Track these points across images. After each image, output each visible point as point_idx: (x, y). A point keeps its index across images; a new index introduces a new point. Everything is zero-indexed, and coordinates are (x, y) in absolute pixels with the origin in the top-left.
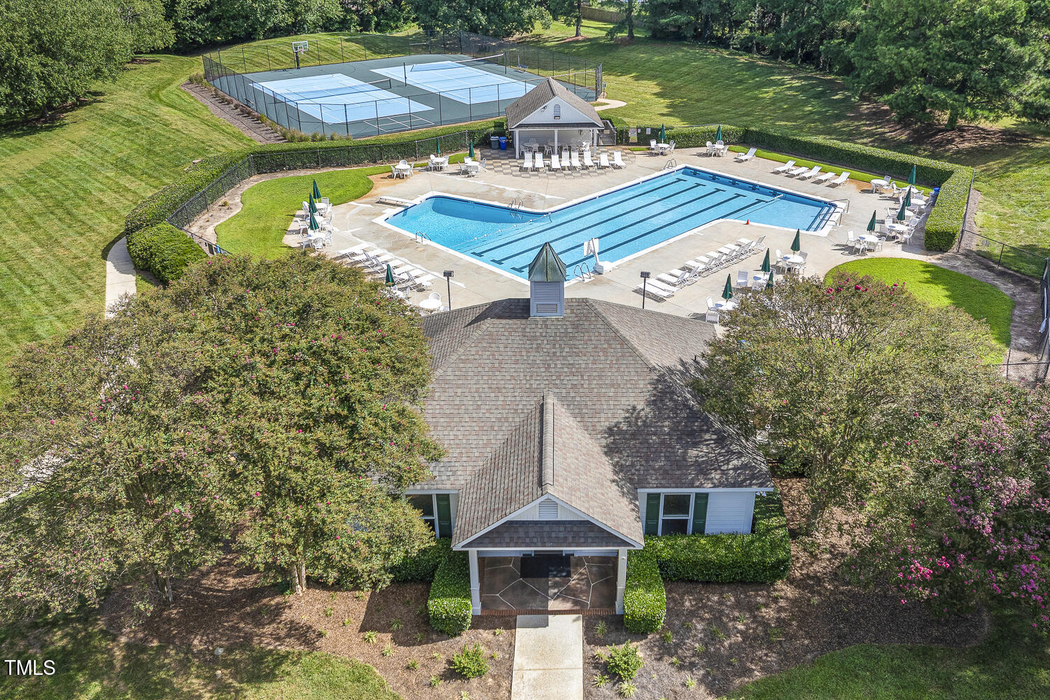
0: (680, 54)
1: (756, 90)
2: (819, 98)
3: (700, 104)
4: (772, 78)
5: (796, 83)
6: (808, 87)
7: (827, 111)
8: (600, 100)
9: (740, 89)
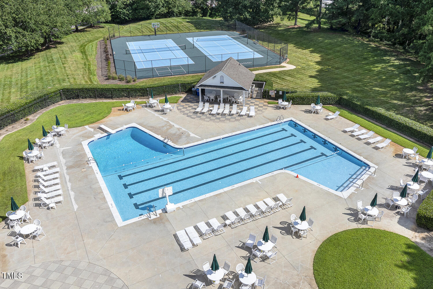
0: (340, 39)
1: (371, 65)
2: (406, 74)
3: (337, 71)
4: (384, 58)
5: (397, 63)
6: (402, 66)
7: (407, 84)
8: (283, 64)
9: (363, 64)
